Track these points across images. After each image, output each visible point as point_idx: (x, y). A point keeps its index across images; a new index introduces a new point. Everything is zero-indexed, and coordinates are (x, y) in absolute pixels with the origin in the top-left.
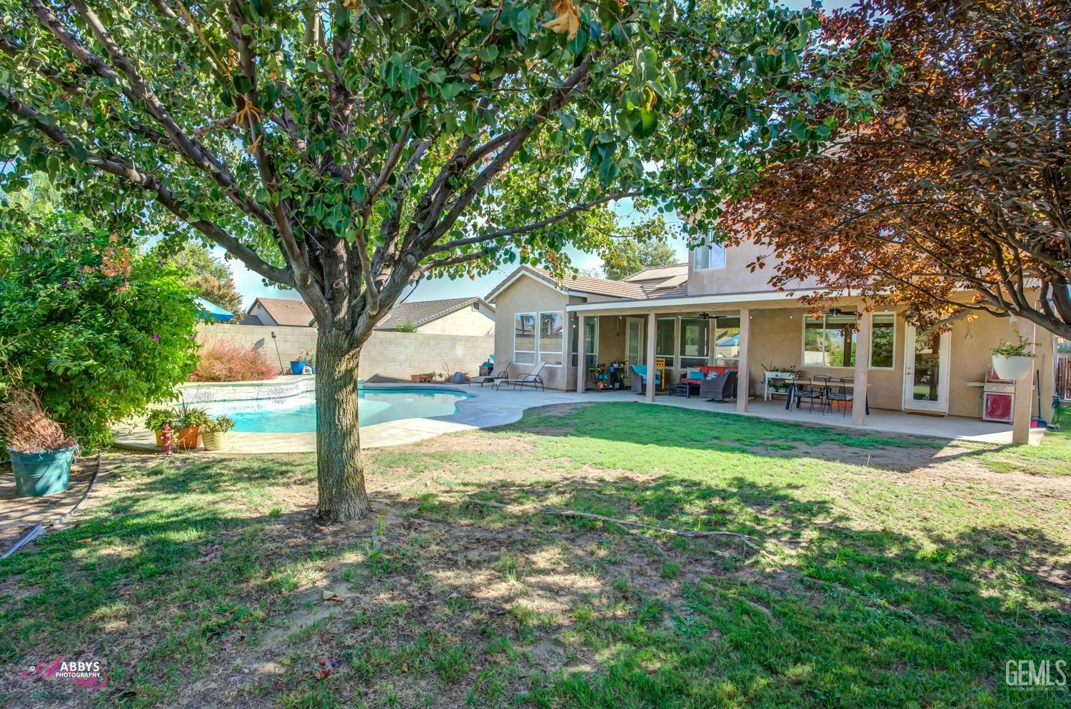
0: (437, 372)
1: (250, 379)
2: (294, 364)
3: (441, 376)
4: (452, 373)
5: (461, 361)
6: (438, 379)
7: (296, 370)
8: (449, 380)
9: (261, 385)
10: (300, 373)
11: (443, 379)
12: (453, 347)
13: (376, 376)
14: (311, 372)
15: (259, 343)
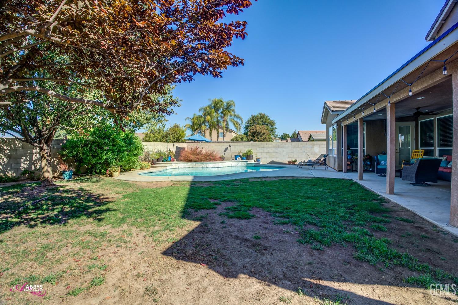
2: (236, 156)
7: (236, 159)
9: (204, 163)
13: (272, 161)
14: (240, 159)
15: (226, 149)
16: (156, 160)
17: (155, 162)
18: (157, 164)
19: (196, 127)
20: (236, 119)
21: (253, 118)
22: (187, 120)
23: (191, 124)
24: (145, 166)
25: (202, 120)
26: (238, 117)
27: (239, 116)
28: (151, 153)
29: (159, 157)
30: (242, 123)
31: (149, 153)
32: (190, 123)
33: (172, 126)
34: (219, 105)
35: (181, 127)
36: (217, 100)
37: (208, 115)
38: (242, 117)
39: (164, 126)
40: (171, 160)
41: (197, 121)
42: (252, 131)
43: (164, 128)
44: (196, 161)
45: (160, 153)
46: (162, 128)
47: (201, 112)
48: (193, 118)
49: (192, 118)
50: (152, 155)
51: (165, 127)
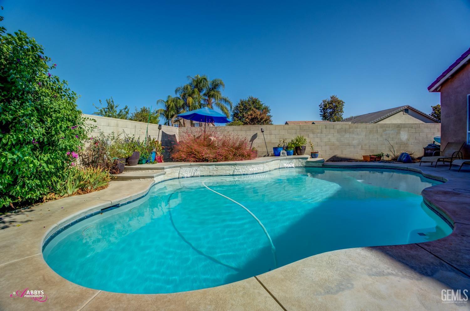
0: (385, 153)
1: (231, 160)
2: (275, 149)
3: (388, 156)
4: (398, 154)
5: (405, 144)
6: (385, 158)
7: (277, 153)
8: (395, 160)
9: (236, 164)
10: (279, 155)
11: (390, 158)
12: (398, 133)
13: (335, 157)
14: (286, 154)
15: (255, 137)
16: (124, 162)
17: (123, 165)
18: (126, 170)
19: (172, 113)
20: (223, 103)
21: (242, 103)
22: (159, 104)
23: (165, 109)
24: (92, 180)
25: (182, 102)
26: (226, 101)
27: (227, 99)
28: (111, 143)
29: (131, 153)
30: (231, 108)
31: (104, 143)
32: (162, 107)
33: (139, 110)
34: (201, 85)
35: (152, 111)
36: (199, 76)
37: (189, 96)
38: (231, 101)
39: (126, 110)
40: (155, 159)
41: (174, 105)
42: (250, 117)
43: (127, 113)
44: (215, 160)
45: (132, 144)
46: (124, 113)
47: (178, 94)
48: (167, 101)
49: (165, 100)
50: (112, 149)
51: (129, 112)
